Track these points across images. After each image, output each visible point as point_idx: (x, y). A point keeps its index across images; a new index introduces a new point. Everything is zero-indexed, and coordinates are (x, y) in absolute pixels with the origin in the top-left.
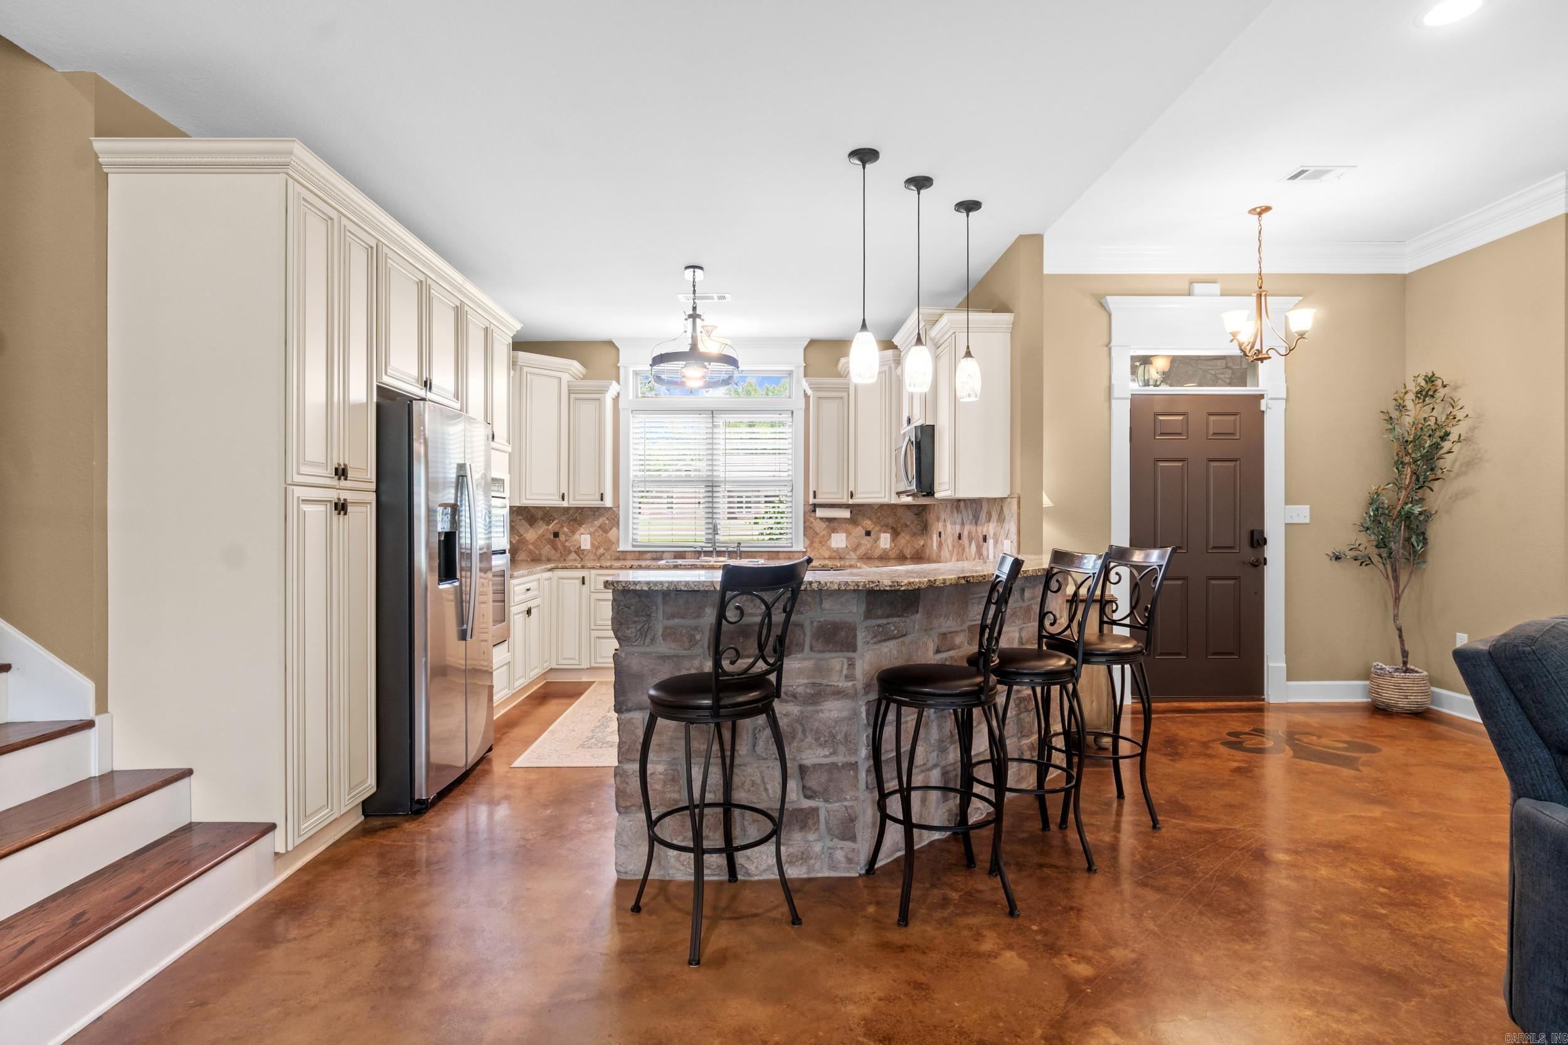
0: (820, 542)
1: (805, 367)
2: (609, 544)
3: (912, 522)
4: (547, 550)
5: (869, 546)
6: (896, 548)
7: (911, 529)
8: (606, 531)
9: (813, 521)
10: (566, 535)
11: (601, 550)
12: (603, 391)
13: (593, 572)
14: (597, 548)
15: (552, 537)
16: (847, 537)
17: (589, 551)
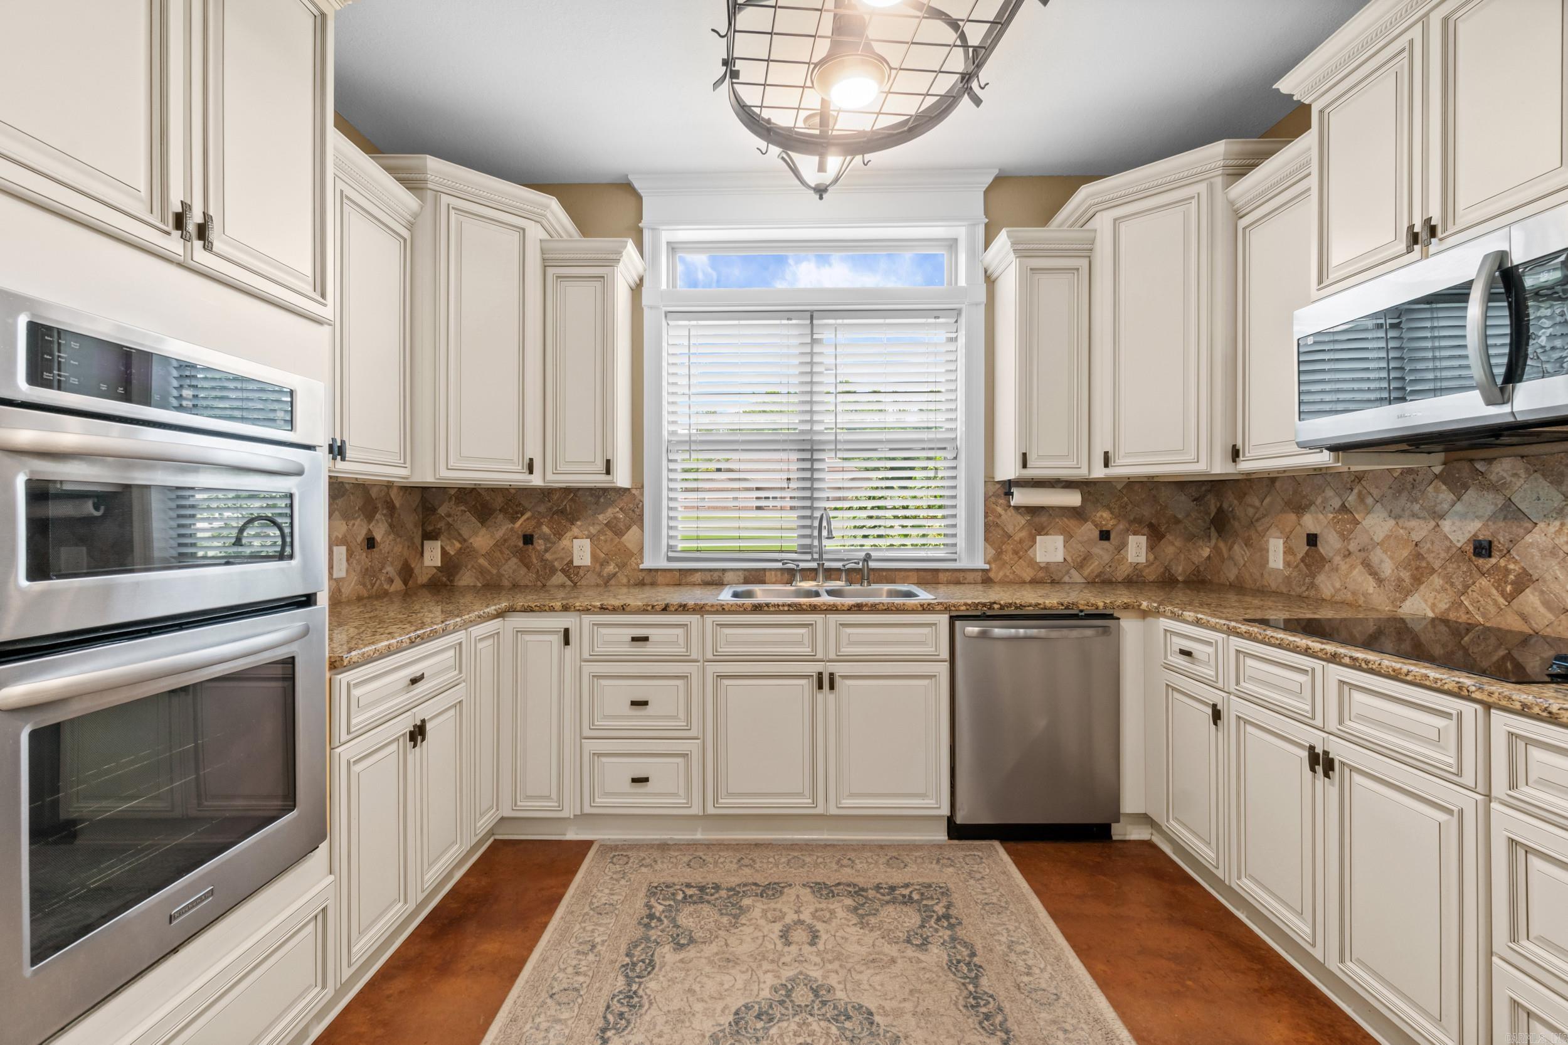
0: (1016, 552)
1: (986, 225)
2: (627, 556)
3: (1188, 515)
4: (511, 567)
5: (1106, 558)
6: (1157, 563)
7: (1186, 528)
8: (619, 533)
9: (1002, 512)
10: (546, 539)
11: (611, 568)
12: (612, 261)
13: (587, 619)
14: (604, 563)
15: (521, 544)
16: (1066, 542)
17: (588, 569)
